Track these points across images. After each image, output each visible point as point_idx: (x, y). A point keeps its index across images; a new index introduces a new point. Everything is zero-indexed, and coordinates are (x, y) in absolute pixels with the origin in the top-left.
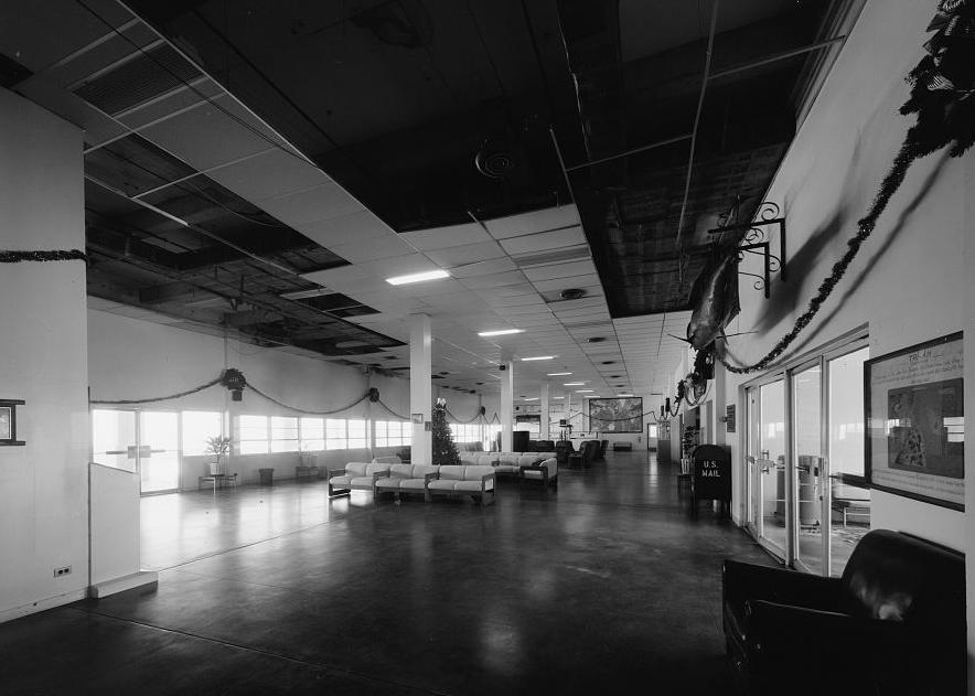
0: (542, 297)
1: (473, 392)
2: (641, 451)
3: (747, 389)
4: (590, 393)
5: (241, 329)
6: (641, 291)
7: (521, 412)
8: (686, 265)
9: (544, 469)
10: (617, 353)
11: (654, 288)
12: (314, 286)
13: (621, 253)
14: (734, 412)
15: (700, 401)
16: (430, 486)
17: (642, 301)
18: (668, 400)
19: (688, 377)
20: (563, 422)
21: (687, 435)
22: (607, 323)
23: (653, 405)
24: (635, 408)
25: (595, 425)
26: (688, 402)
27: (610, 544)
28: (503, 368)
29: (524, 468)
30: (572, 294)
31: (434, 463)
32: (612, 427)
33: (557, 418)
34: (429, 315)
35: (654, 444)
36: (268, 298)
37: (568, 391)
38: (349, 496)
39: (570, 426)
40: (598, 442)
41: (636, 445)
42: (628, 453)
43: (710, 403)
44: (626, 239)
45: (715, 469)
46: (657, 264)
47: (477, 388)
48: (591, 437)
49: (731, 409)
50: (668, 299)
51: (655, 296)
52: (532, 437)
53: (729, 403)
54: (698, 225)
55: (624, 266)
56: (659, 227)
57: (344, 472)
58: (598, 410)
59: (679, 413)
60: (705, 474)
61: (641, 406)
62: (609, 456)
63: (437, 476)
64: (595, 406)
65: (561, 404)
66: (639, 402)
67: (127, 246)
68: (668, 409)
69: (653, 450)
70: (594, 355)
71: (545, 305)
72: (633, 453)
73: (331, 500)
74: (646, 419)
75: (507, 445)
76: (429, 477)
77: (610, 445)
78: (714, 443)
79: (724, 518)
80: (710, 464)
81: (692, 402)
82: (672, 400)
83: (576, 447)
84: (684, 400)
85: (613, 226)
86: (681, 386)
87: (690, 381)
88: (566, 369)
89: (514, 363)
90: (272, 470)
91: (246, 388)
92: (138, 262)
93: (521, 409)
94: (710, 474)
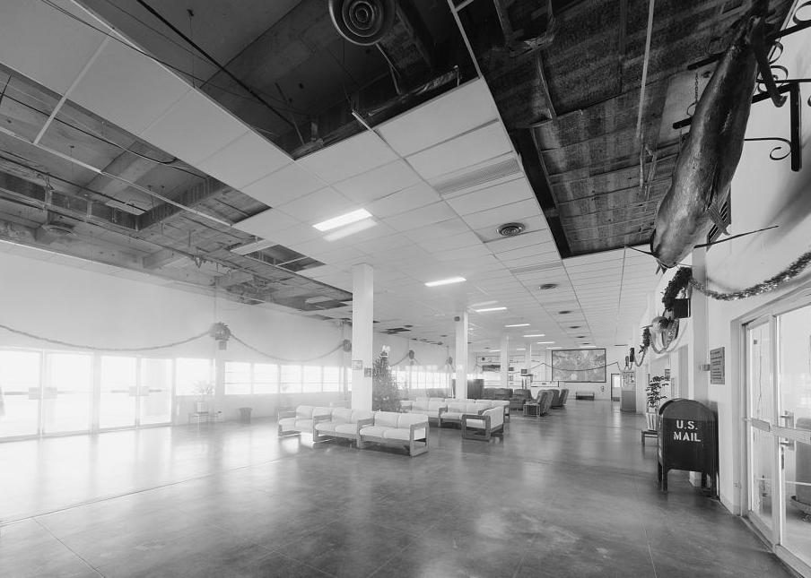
0: (476, 234)
1: (440, 344)
2: (605, 400)
3: (744, 325)
4: (551, 345)
5: (229, 289)
6: (593, 221)
7: (487, 362)
8: (651, 176)
9: (487, 419)
10: (572, 301)
11: (610, 215)
12: (252, 238)
13: (562, 165)
14: (723, 357)
15: (669, 349)
16: (362, 432)
17: (596, 236)
18: (633, 350)
19: (654, 320)
20: (524, 372)
21: (654, 386)
22: (557, 265)
23: (617, 356)
24: (598, 359)
25: (557, 375)
26: (655, 350)
27: (536, 529)
28: (457, 319)
29: (465, 417)
30: (510, 229)
31: (375, 409)
32: (574, 377)
33: (518, 368)
34: (371, 265)
35: (617, 394)
36: (221, 253)
37: (528, 342)
38: (299, 437)
39: (531, 375)
40: (558, 391)
41: (599, 395)
42: (591, 402)
43: (685, 348)
44: (566, 139)
45: (694, 431)
46: (611, 177)
47: (442, 340)
48: (554, 386)
49: (718, 355)
50: (628, 229)
51: (610, 226)
52: (486, 386)
53: (714, 346)
54: (668, 102)
55: (567, 185)
56: (610, 111)
57: (294, 415)
58: (561, 360)
59: (644, 362)
60: (677, 437)
61: (604, 357)
62: (570, 403)
63: (372, 422)
64: (557, 357)
65: (522, 354)
66: (603, 352)
67: (90, 209)
68: (632, 358)
69: (618, 400)
70: (549, 304)
71: (483, 245)
72: (595, 402)
73: (280, 440)
74: (610, 370)
75: (462, 392)
76: (362, 423)
77: (571, 394)
78: (691, 397)
79: (707, 497)
80: (686, 425)
81: (659, 349)
82: (637, 349)
83: (535, 395)
84: (650, 348)
85: (544, 118)
86: (647, 333)
87: (657, 325)
88: (522, 320)
89: (469, 314)
90: (251, 409)
91: (231, 338)
92: (102, 224)
93: (486, 361)
94: (686, 437)
